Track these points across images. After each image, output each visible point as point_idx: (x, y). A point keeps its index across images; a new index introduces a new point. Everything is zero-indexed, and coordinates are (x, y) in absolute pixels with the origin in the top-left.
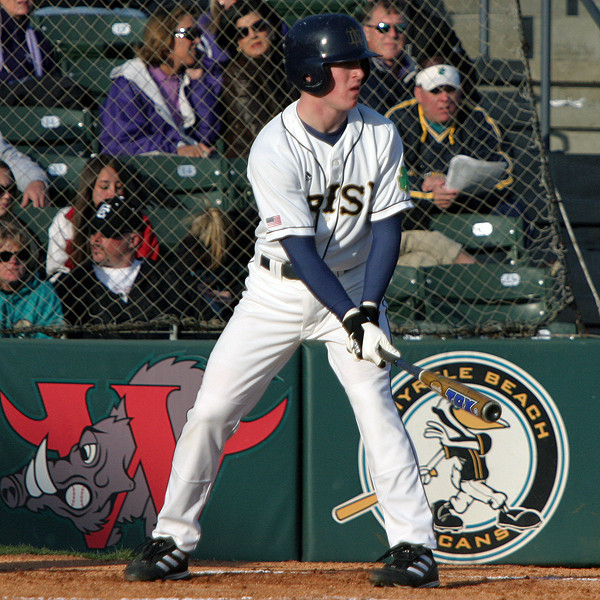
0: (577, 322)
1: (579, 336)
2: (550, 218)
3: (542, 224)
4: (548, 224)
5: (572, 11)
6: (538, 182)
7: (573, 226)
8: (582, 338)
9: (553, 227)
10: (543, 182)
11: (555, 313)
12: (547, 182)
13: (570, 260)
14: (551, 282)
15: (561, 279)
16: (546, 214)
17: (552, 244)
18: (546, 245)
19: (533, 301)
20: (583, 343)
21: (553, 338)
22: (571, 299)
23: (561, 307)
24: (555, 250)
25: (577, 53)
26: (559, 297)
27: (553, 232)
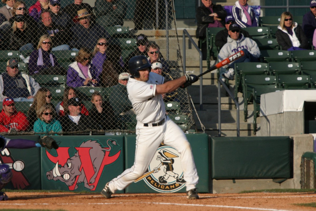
0: (196, 129)
1: (196, 133)
2: (188, 102)
3: (186, 104)
4: (188, 104)
5: (190, 48)
6: (185, 93)
7: (194, 104)
8: (197, 133)
9: (189, 104)
10: (186, 93)
11: (190, 127)
12: (187, 92)
13: (194, 113)
14: (189, 119)
15: (191, 118)
16: (187, 101)
17: (189, 109)
18: (187, 109)
19: (184, 124)
20: (197, 134)
21: (189, 133)
22: (194, 123)
23: (191, 125)
24: (190, 110)
25: (192, 59)
26: (191, 123)
27: (189, 106)
